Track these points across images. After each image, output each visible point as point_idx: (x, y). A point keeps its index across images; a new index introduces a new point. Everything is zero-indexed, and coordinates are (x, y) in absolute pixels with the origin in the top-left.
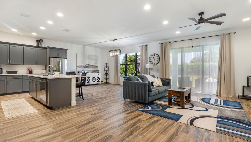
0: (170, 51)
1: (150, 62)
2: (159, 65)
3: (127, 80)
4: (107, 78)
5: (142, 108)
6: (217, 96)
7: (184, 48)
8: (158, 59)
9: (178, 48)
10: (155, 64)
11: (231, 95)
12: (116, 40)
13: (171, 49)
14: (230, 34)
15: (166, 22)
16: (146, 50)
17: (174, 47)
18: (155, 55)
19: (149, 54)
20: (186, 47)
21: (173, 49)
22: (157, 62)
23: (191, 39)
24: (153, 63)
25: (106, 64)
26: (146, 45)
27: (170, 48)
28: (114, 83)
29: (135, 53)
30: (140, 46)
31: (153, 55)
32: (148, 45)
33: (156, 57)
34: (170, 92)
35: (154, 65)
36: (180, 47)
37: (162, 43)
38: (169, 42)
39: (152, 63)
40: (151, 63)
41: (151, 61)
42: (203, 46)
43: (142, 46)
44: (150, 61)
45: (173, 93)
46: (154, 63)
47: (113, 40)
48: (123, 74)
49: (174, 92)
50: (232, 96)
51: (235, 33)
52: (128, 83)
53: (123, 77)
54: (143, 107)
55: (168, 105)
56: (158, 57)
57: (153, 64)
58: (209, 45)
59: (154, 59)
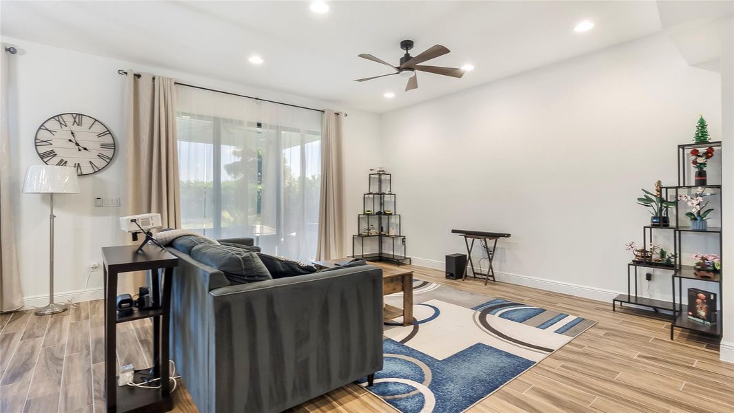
1: (43, 156)
8: (103, 146)
10: (87, 169)
14: (338, 114)
18: (86, 122)
22: (100, 163)
23: (256, 99)
24: (71, 164)
26: (11, 50)
31: (68, 119)
32: (24, 50)
37: (136, 72)
38: (176, 84)
39: (63, 163)
40: (56, 160)
41: (51, 154)
44: (42, 150)
46: (78, 165)
51: (346, 115)
56: (107, 139)
57: (71, 168)
58: (299, 132)
59: (77, 144)
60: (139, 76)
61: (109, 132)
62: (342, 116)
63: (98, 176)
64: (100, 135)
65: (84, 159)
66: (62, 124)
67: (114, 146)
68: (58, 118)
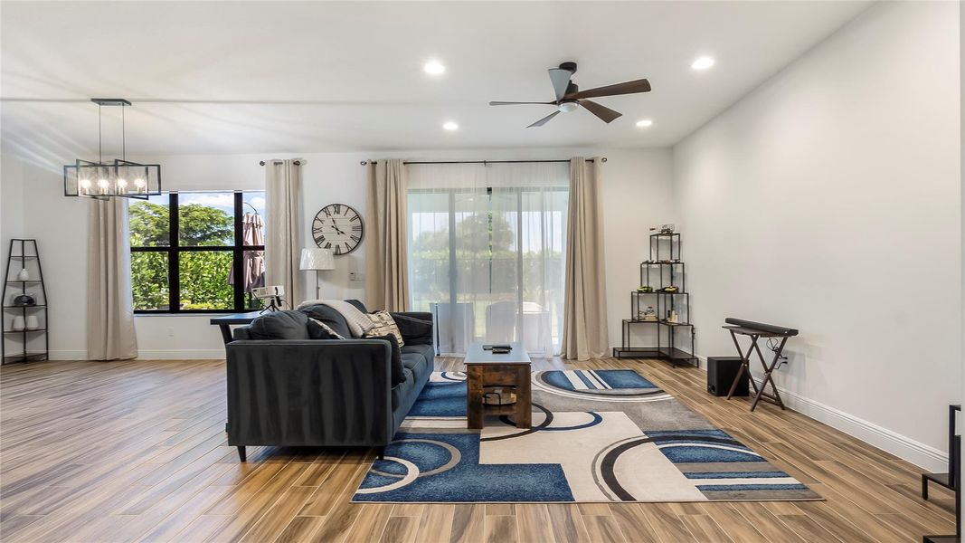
0: (407, 197)
1: (317, 241)
2: (359, 254)
3: (251, 338)
4: (25, 331)
5: (374, 480)
6: (565, 358)
7: (459, 190)
8: (354, 229)
9: (437, 191)
10: (344, 250)
11: (598, 352)
12: (124, 102)
13: (410, 191)
14: (593, 161)
15: (434, 68)
16: (298, 183)
17: (423, 186)
18: (343, 209)
19: (312, 203)
20: (468, 190)
21: (417, 191)
22: (352, 244)
23: (485, 162)
24: (333, 246)
25: (17, 246)
26: (297, 163)
27: (409, 188)
28: (89, 356)
29: (233, 196)
30: (262, 164)
31: (332, 210)
32: (305, 162)
33: (345, 223)
34: (473, 373)
35: (336, 254)
36: (446, 186)
37: (373, 161)
38: (405, 163)
39: (328, 246)
40: (324, 243)
41: (322, 239)
42: (519, 190)
43: (276, 164)
44: (317, 236)
45: (486, 374)
46: (338, 247)
47: (100, 101)
48: (140, 303)
49: (490, 370)
50: (602, 354)
51: (604, 160)
52: (265, 353)
53: (213, 322)
54: (374, 474)
55: (466, 431)
56: (357, 223)
57: (333, 249)
58: (539, 191)
59: (337, 230)
60: (376, 163)
61: (358, 216)
62: (599, 163)
63: (352, 254)
64: (352, 220)
65: (341, 241)
66: (328, 214)
67: (362, 227)
68: (325, 209)
